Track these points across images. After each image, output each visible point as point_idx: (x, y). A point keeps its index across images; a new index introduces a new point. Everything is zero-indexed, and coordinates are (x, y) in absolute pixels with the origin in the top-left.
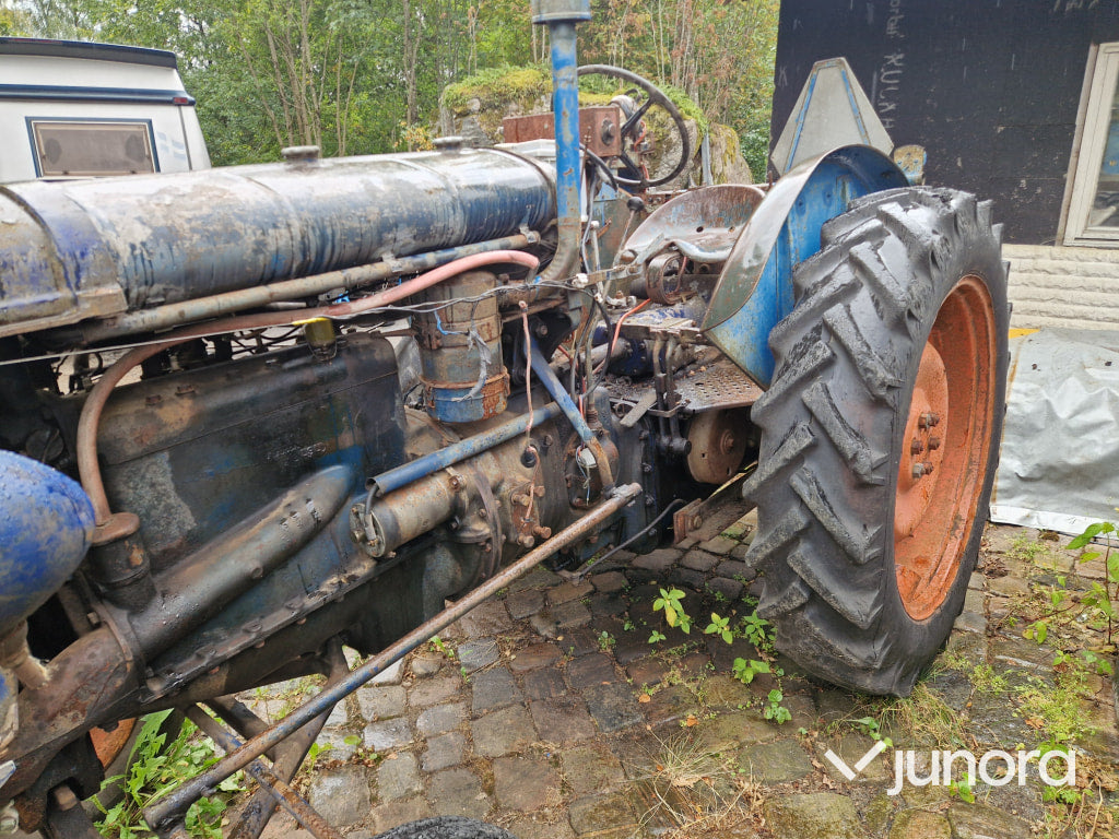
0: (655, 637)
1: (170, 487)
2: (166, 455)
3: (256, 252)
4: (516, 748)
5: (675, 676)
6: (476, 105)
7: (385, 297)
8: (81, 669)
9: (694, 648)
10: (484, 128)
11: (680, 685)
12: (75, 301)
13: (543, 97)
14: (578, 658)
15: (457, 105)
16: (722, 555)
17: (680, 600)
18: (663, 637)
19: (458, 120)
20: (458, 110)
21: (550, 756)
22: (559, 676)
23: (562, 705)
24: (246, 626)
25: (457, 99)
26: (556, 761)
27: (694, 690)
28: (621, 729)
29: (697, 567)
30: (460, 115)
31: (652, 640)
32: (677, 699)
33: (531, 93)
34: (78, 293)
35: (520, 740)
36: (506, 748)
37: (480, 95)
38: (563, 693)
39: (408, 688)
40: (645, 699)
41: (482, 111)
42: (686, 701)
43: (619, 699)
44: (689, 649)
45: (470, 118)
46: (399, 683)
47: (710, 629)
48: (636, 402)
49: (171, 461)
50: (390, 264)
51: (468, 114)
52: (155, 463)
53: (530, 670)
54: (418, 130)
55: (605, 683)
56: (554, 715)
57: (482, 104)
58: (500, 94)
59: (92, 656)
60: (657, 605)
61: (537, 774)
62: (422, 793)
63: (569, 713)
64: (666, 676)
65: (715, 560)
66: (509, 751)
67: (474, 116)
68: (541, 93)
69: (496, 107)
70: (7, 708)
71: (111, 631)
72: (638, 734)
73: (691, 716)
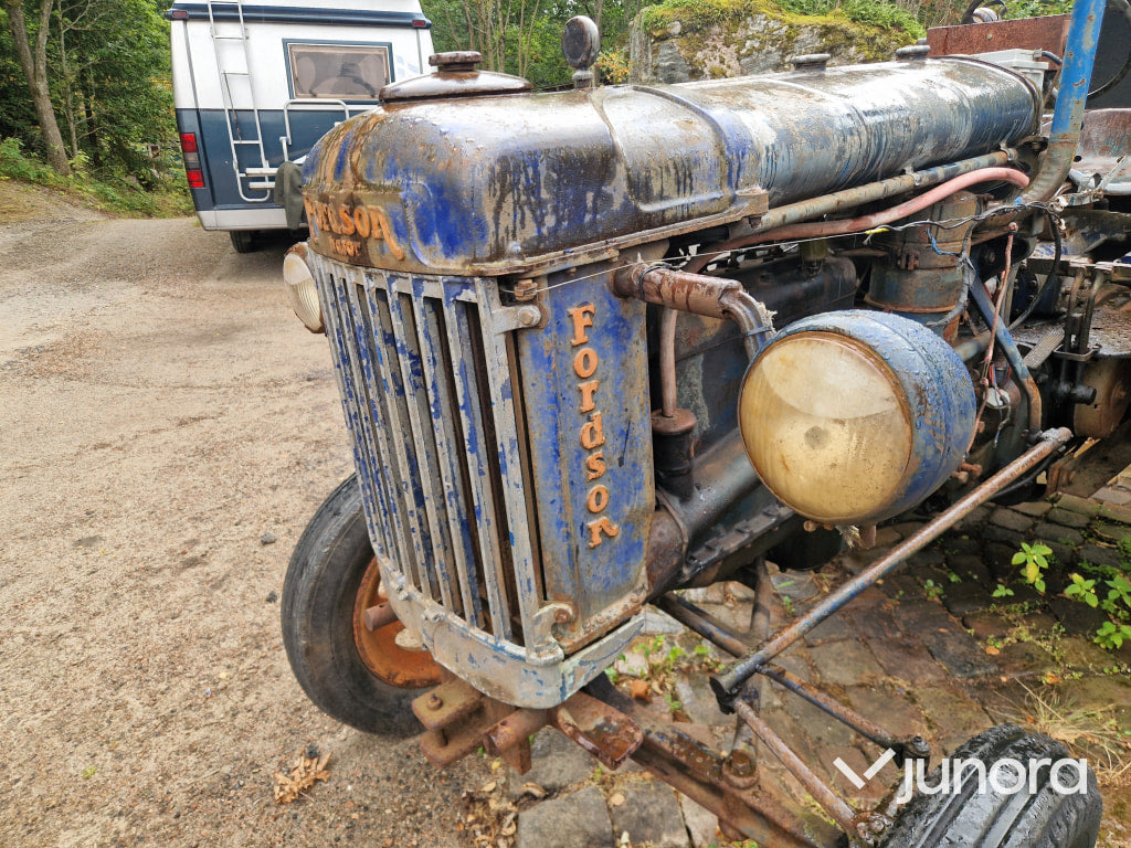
0: (1001, 591)
1: (699, 388)
2: (701, 358)
3: (839, 158)
4: (866, 680)
5: (1023, 632)
6: (677, 28)
7: (901, 212)
8: (655, 545)
9: (1036, 607)
10: (683, 53)
11: (1029, 643)
12: (733, 200)
13: (749, 19)
14: (905, 603)
15: (656, 29)
16: (1037, 518)
17: (1045, 556)
18: (1010, 593)
19: (656, 44)
20: (657, 34)
21: (904, 693)
22: (889, 618)
23: (900, 646)
24: (739, 526)
25: (655, 23)
26: (911, 698)
27: (1049, 649)
28: (973, 677)
29: (1012, 527)
30: (658, 39)
31: (996, 594)
32: (1031, 656)
33: (737, 15)
34: (737, 192)
35: (867, 672)
36: (855, 678)
37: (682, 16)
38: (898, 635)
39: (731, 609)
40: (994, 652)
41: (683, 34)
42: (1042, 658)
43: (963, 648)
44: (1030, 608)
45: (668, 42)
46: (722, 604)
47: (1069, 591)
48: (1034, 345)
49: (704, 364)
50: (911, 178)
51: (667, 38)
52: (693, 364)
53: (856, 609)
54: (611, 55)
55: (942, 630)
56: (896, 653)
57: (683, 28)
58: (703, 15)
59: (661, 534)
60: (1017, 559)
61: (898, 707)
62: (782, 708)
63: (911, 654)
64: (1014, 632)
65: (1030, 521)
66: (859, 682)
67: (674, 40)
68: (747, 15)
69: (698, 30)
70: (640, 569)
71: (671, 514)
72: (994, 684)
73: (1049, 673)
